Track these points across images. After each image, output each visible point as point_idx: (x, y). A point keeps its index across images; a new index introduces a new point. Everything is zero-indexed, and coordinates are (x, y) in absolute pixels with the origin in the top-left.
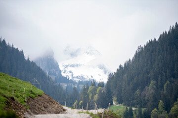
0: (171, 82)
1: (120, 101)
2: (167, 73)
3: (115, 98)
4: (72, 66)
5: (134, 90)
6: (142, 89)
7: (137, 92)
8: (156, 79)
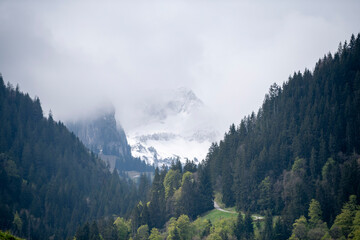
0: (338, 161)
1: (229, 202)
2: (330, 142)
3: (218, 196)
4: (156, 137)
5: (259, 177)
6: (277, 176)
7: (266, 182)
8: (305, 154)
